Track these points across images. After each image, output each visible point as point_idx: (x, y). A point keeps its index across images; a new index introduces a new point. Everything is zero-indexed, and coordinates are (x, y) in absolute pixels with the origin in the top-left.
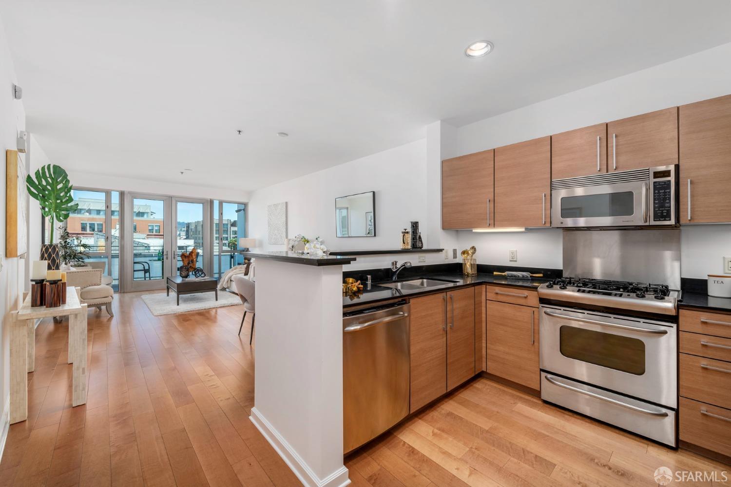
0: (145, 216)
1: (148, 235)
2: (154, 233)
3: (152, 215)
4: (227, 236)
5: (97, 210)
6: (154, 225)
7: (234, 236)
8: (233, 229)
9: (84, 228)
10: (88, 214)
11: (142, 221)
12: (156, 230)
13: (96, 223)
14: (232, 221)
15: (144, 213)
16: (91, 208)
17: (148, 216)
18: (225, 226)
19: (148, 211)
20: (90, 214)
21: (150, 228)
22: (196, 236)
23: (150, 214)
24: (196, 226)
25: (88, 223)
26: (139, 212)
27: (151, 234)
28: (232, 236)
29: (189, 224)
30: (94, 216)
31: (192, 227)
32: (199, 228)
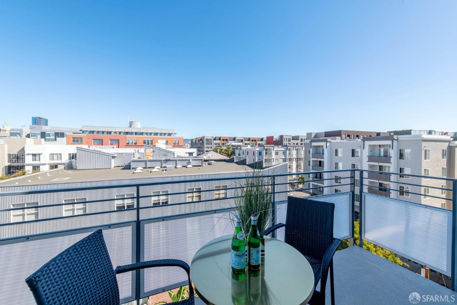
0: (172, 135)
1: (173, 146)
2: (176, 145)
3: (175, 135)
4: (211, 146)
5: (150, 133)
6: (176, 140)
7: (215, 146)
8: (215, 142)
9: (145, 143)
10: (146, 135)
11: (170, 138)
12: (177, 143)
13: (150, 140)
14: (214, 137)
15: (171, 134)
17: (173, 136)
18: (211, 140)
19: (173, 132)
20: (147, 135)
21: (174, 142)
22: (196, 146)
23: (174, 134)
24: (196, 141)
25: (146, 140)
27: (175, 145)
28: (214, 146)
29: (193, 139)
30: (149, 136)
31: (194, 141)
32: (197, 142)
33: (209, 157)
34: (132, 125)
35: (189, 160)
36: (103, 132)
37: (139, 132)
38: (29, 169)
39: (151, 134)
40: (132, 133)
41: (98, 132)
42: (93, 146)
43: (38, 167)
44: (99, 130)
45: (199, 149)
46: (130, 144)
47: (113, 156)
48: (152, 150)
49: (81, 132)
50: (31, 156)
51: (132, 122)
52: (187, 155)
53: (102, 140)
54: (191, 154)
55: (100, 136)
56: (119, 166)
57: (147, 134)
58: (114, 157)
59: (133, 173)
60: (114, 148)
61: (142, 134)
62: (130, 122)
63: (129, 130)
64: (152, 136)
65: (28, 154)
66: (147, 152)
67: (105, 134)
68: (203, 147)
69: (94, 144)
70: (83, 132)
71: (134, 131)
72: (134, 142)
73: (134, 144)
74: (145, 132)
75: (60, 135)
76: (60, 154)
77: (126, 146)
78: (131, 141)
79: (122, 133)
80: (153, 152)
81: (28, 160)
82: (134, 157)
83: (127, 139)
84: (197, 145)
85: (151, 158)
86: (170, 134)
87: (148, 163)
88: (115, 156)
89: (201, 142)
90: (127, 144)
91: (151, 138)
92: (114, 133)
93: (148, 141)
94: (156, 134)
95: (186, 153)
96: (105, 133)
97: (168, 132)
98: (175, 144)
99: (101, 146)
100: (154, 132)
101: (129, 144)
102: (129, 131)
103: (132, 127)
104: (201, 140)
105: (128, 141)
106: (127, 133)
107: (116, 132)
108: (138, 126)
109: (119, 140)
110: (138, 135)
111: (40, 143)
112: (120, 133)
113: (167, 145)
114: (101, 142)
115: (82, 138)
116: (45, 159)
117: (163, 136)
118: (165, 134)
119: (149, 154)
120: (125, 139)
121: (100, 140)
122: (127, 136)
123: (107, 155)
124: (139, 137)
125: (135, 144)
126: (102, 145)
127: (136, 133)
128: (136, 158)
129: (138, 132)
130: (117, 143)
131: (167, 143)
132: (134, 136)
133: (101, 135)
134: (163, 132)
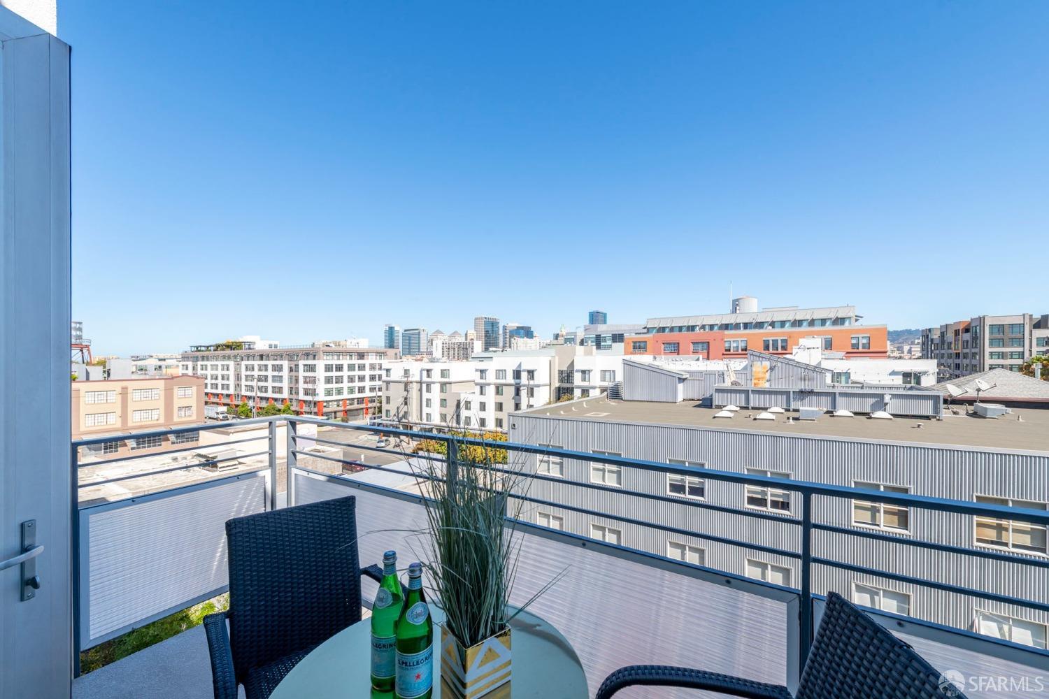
0: (847, 323)
1: (848, 353)
2: (861, 349)
3: (856, 320)
4: (1020, 349)
5: (781, 322)
6: (860, 336)
7: (1042, 349)
8: (1040, 333)
9: (767, 348)
10: (770, 327)
11: (841, 331)
12: (863, 344)
13: (779, 339)
14: (1037, 317)
15: (844, 318)
16: (774, 320)
17: (850, 323)
18: (1017, 330)
19: (851, 314)
20: (773, 327)
21: (854, 341)
22: (943, 352)
23: (853, 320)
24: (943, 334)
25: (770, 339)
26: (837, 318)
27: (856, 351)
28: (1035, 349)
29: (930, 330)
30: (778, 330)
31: (936, 336)
32: (950, 336)
33: (979, 390)
34: (738, 308)
35: (882, 396)
36: (680, 328)
37: (754, 322)
38: (577, 393)
39: (783, 323)
40: (737, 326)
41: (672, 329)
42: (663, 357)
43: (588, 391)
44: (673, 325)
45: (958, 361)
46: (732, 352)
47: (680, 376)
48: (767, 364)
49: (645, 331)
50: (580, 373)
51: (737, 300)
52: (899, 380)
53: (678, 343)
54: (911, 378)
55: (675, 337)
56: (693, 400)
57: (772, 324)
58: (682, 380)
59: (715, 417)
60: (698, 360)
61: (760, 325)
62: (734, 301)
63: (731, 319)
64: (787, 328)
65: (577, 371)
66: (754, 369)
67: (684, 332)
68: (974, 355)
69: (665, 353)
70: (649, 330)
71: (742, 319)
72: (742, 345)
73: (740, 352)
74: (769, 319)
75: (618, 338)
76: (614, 371)
77: (723, 354)
78: (735, 345)
79: (716, 328)
80: (772, 369)
81: (577, 379)
82: (724, 382)
83: (726, 340)
84: (949, 348)
85: (766, 386)
86: (839, 321)
87: (752, 396)
88: (684, 377)
89: (967, 336)
90: (726, 350)
91: (783, 334)
92: (700, 329)
93: (775, 342)
94: (797, 323)
95: (893, 373)
96: (684, 329)
97: (833, 316)
98: (855, 346)
99: (675, 356)
100: (791, 318)
101: (729, 350)
102: (731, 322)
103: (738, 311)
104: (967, 330)
105: (727, 345)
106: (726, 327)
107: (703, 327)
108: (753, 309)
109: (708, 342)
110: (751, 328)
111: (590, 353)
112: (712, 327)
113: (827, 352)
114: (675, 348)
115: (646, 342)
116: (596, 380)
117: (817, 328)
118: (823, 321)
119: (760, 375)
120: (722, 339)
121: (674, 344)
122: (727, 332)
123: (669, 374)
124: (754, 334)
125: (742, 350)
126: (678, 354)
127: (746, 326)
128: (727, 384)
129: (751, 321)
130: (705, 348)
131: (829, 345)
132: (742, 331)
133: (676, 333)
134: (818, 315)
